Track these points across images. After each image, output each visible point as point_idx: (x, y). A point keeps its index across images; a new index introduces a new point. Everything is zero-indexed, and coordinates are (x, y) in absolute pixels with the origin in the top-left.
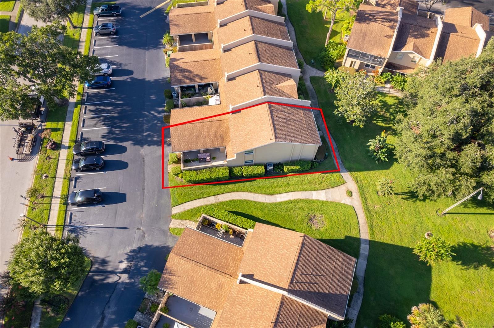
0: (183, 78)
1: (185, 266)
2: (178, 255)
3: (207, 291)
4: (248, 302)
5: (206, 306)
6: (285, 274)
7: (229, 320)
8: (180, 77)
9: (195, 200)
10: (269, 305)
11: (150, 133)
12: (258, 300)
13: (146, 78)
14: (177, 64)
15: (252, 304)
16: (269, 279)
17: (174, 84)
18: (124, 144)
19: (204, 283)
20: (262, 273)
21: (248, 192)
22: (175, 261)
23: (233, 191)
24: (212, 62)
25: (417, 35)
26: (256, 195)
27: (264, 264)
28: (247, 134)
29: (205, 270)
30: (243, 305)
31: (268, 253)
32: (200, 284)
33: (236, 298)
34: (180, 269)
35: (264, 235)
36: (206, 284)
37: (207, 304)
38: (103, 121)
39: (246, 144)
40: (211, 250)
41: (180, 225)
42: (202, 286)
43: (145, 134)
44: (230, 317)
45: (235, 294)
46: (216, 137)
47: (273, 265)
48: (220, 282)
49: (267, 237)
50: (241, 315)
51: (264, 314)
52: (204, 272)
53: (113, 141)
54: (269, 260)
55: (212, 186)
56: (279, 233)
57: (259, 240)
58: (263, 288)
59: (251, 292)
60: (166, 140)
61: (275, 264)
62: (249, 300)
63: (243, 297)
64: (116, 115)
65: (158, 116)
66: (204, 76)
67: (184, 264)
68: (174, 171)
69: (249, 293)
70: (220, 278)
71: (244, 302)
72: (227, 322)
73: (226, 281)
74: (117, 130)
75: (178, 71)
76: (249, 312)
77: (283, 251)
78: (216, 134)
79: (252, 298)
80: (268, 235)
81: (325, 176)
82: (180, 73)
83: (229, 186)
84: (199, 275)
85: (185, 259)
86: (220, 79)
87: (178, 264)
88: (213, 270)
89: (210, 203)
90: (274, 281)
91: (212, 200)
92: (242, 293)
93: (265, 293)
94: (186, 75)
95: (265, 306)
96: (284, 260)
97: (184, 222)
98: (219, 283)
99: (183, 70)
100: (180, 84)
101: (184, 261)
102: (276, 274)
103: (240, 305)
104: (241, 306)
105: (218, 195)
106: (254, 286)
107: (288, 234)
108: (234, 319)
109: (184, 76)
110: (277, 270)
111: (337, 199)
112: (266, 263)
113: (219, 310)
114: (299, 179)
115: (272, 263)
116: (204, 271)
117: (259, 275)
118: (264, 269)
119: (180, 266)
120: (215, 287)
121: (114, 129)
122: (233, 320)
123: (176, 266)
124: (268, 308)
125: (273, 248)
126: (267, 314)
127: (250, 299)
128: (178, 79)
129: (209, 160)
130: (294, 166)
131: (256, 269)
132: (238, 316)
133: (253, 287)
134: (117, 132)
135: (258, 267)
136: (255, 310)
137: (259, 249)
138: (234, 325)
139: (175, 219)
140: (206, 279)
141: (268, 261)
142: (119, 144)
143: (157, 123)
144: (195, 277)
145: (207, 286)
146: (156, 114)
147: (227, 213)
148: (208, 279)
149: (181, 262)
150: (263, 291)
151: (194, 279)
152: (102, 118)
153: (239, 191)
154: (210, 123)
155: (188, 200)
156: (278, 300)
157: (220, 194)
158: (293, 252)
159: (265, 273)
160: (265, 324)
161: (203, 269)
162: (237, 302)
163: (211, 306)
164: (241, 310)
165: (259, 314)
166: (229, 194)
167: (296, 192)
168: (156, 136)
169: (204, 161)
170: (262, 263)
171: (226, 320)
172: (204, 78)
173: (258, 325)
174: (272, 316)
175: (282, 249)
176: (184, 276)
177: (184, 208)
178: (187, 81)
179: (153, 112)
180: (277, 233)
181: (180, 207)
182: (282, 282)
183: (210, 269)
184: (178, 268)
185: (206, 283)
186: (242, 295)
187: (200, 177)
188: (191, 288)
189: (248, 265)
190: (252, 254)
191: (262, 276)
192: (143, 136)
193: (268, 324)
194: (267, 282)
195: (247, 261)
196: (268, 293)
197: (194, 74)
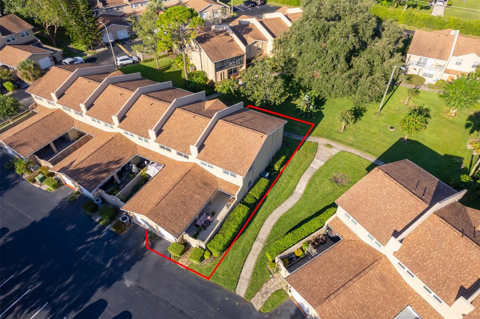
0: (96, 176)
1: (340, 302)
2: (323, 302)
3: (381, 298)
4: (426, 250)
5: (397, 313)
6: (411, 201)
7: (441, 282)
8: (92, 177)
9: (245, 261)
10: (440, 231)
11: (114, 259)
12: (429, 238)
13: (34, 220)
14: (75, 168)
15: (431, 247)
16: (409, 218)
17: (91, 188)
18: (94, 299)
19: (371, 295)
20: (398, 221)
21: (275, 209)
22: (328, 310)
23: (264, 221)
24: (112, 143)
25: (245, 31)
26: (283, 205)
27: (388, 215)
28: (236, 153)
29: (357, 282)
30: (427, 257)
31: (378, 206)
32: (369, 300)
33: (414, 261)
34: (340, 312)
35: (354, 201)
36: (373, 293)
37: (395, 309)
38: (23, 309)
39: (245, 160)
40: (332, 266)
41: (265, 296)
42: (373, 300)
43: (108, 265)
44: (436, 278)
45: (409, 259)
46: (201, 188)
47: (394, 207)
48: (378, 276)
49: (359, 199)
50: (439, 265)
51: (449, 240)
52: (359, 286)
53: (72, 312)
54: (387, 208)
55: (243, 235)
56: (361, 187)
57: (357, 208)
58: (416, 228)
59: (416, 241)
60: (142, 247)
61: (394, 205)
62: (424, 248)
63: (417, 253)
64: (39, 284)
65: (102, 236)
66: (117, 159)
67: (337, 302)
68: (197, 257)
69: (415, 245)
70: (374, 273)
71: (424, 255)
72: (441, 285)
73: (380, 269)
74: (64, 296)
75: (83, 174)
76: (439, 254)
77: (384, 192)
78: (198, 186)
79: (424, 244)
80: (357, 198)
81: (302, 150)
82: (88, 173)
83: (256, 221)
84: (359, 293)
85: (332, 297)
86: (136, 150)
87: (333, 310)
88: (362, 274)
89: (260, 249)
90: (414, 214)
91: (258, 246)
92: (412, 252)
93: (423, 228)
94: (96, 171)
95: (439, 235)
96: (395, 195)
97: (263, 289)
98: (378, 278)
99: (88, 170)
100: (99, 183)
101: (334, 300)
102: (406, 208)
103: (425, 260)
104: (427, 260)
105: (258, 237)
106: (409, 235)
107: (368, 180)
108: (441, 275)
109: (96, 173)
110: (402, 206)
111: (328, 155)
112: (388, 213)
113: (407, 301)
114: (291, 167)
115: (392, 207)
116: (357, 285)
117: (399, 225)
118: (394, 217)
119: (337, 309)
120: (380, 285)
121: (56, 301)
122: (443, 277)
123: (334, 314)
124: (442, 233)
125: (375, 198)
126: (450, 237)
127: (424, 246)
128: (92, 180)
129: (211, 219)
130: (280, 158)
131: (390, 225)
132: (439, 269)
133: (410, 237)
134: (66, 298)
135: (389, 221)
136: (440, 247)
137: (368, 212)
138: (449, 278)
139: (253, 297)
140: (367, 289)
141: (387, 210)
142: (87, 305)
143: (109, 244)
144: (359, 300)
145: (376, 294)
146: (96, 237)
147: (292, 234)
148: (369, 287)
149: (333, 303)
150: (420, 229)
151: (360, 303)
152: (17, 309)
153: (268, 216)
154: (183, 181)
155: (240, 270)
156: (438, 219)
157: (258, 234)
158: (391, 184)
159: (399, 218)
160: (461, 244)
161: (355, 284)
162: (421, 262)
163: (399, 306)
164: (433, 262)
165: (446, 245)
166: (264, 226)
167: (303, 176)
168: (125, 255)
169: (208, 223)
170: (386, 216)
171: (439, 285)
172: (119, 160)
173: (459, 252)
174: (455, 233)
175: (382, 192)
176: (352, 313)
177: (246, 279)
178: (104, 175)
179: (90, 239)
180: (360, 188)
181: (241, 283)
182: (419, 207)
183: (358, 277)
184: (337, 313)
185: (371, 292)
186: (414, 253)
187: (229, 234)
188: (369, 314)
189: (381, 230)
190: (370, 221)
191: (402, 223)
192: (108, 269)
193: (462, 241)
194: (411, 221)
195: (375, 230)
196: (424, 226)
197: (105, 164)
